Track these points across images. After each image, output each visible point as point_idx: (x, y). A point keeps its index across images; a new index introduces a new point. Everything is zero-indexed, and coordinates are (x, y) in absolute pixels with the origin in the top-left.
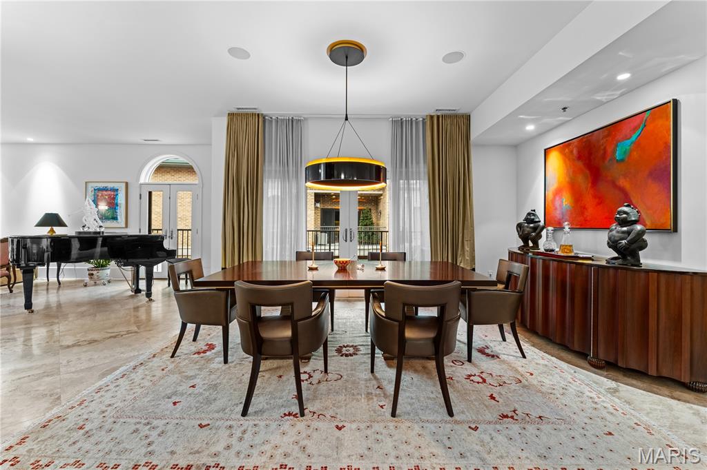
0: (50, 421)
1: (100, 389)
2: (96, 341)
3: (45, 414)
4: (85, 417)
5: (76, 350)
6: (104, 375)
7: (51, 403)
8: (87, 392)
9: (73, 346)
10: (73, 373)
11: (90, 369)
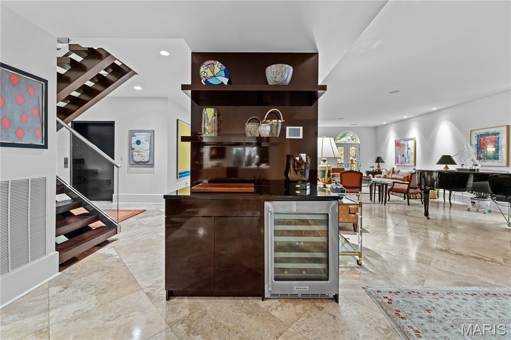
0: (413, 292)
1: (451, 293)
2: (461, 255)
3: (412, 286)
4: (434, 305)
5: (445, 254)
6: (458, 284)
7: (419, 281)
8: (442, 289)
9: (445, 251)
10: (438, 269)
11: (450, 273)
